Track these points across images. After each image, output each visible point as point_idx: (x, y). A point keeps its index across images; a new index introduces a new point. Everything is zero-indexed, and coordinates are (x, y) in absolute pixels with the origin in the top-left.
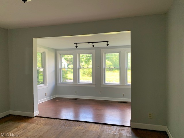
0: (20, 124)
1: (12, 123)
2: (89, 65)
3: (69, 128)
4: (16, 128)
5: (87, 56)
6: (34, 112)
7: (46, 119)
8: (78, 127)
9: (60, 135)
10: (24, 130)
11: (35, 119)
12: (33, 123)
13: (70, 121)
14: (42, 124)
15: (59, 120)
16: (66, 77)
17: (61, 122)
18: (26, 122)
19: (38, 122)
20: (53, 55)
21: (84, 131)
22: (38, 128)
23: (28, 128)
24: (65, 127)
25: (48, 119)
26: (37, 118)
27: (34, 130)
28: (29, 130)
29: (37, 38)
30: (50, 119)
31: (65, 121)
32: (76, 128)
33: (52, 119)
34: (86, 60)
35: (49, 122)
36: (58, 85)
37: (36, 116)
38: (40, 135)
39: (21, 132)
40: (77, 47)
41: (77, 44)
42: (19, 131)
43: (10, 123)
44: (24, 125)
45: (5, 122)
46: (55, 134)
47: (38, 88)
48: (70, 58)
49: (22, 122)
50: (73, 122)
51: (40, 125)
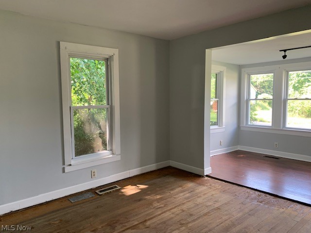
0: (185, 182)
1: (174, 179)
2: (302, 93)
3: (266, 206)
4: (180, 187)
5: (298, 76)
6: (204, 169)
7: (224, 182)
8: (285, 209)
9: (250, 215)
10: (192, 193)
11: (206, 180)
12: (204, 185)
13: (267, 195)
14: (217, 189)
15: (246, 189)
16: (254, 116)
17: (251, 192)
18: (192, 181)
19: (210, 185)
20: (235, 75)
21: (298, 219)
22: (212, 195)
23: (197, 191)
24: (259, 203)
25: (226, 183)
26: (209, 178)
27: (206, 196)
28: (199, 195)
29: (212, 49)
30: (231, 184)
31: (257, 193)
32: (282, 210)
33: (233, 185)
34: (296, 85)
35: (229, 189)
36: (242, 129)
37: (207, 176)
38: (216, 206)
39: (188, 195)
40: (284, 57)
41: (285, 51)
42: (185, 193)
43: (172, 179)
44: (190, 185)
45: (165, 175)
46: (241, 211)
47: (211, 132)
48: (262, 80)
49: (187, 180)
50: (273, 197)
51: (214, 190)
